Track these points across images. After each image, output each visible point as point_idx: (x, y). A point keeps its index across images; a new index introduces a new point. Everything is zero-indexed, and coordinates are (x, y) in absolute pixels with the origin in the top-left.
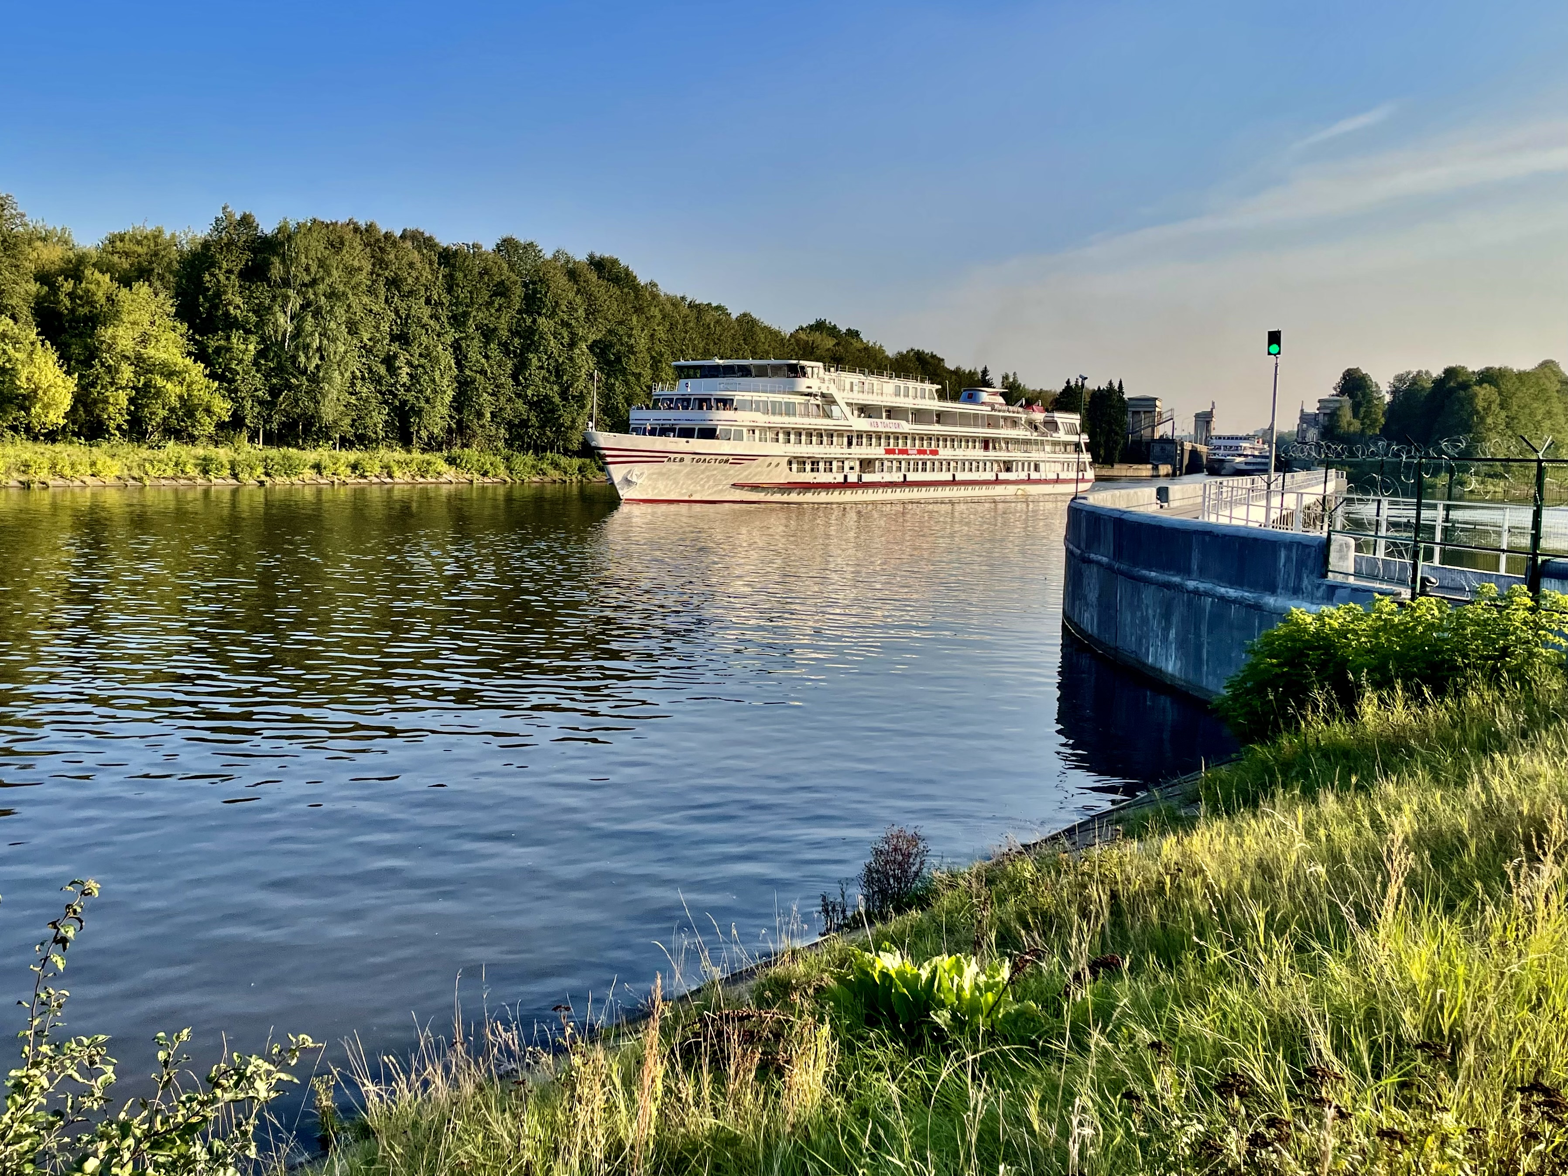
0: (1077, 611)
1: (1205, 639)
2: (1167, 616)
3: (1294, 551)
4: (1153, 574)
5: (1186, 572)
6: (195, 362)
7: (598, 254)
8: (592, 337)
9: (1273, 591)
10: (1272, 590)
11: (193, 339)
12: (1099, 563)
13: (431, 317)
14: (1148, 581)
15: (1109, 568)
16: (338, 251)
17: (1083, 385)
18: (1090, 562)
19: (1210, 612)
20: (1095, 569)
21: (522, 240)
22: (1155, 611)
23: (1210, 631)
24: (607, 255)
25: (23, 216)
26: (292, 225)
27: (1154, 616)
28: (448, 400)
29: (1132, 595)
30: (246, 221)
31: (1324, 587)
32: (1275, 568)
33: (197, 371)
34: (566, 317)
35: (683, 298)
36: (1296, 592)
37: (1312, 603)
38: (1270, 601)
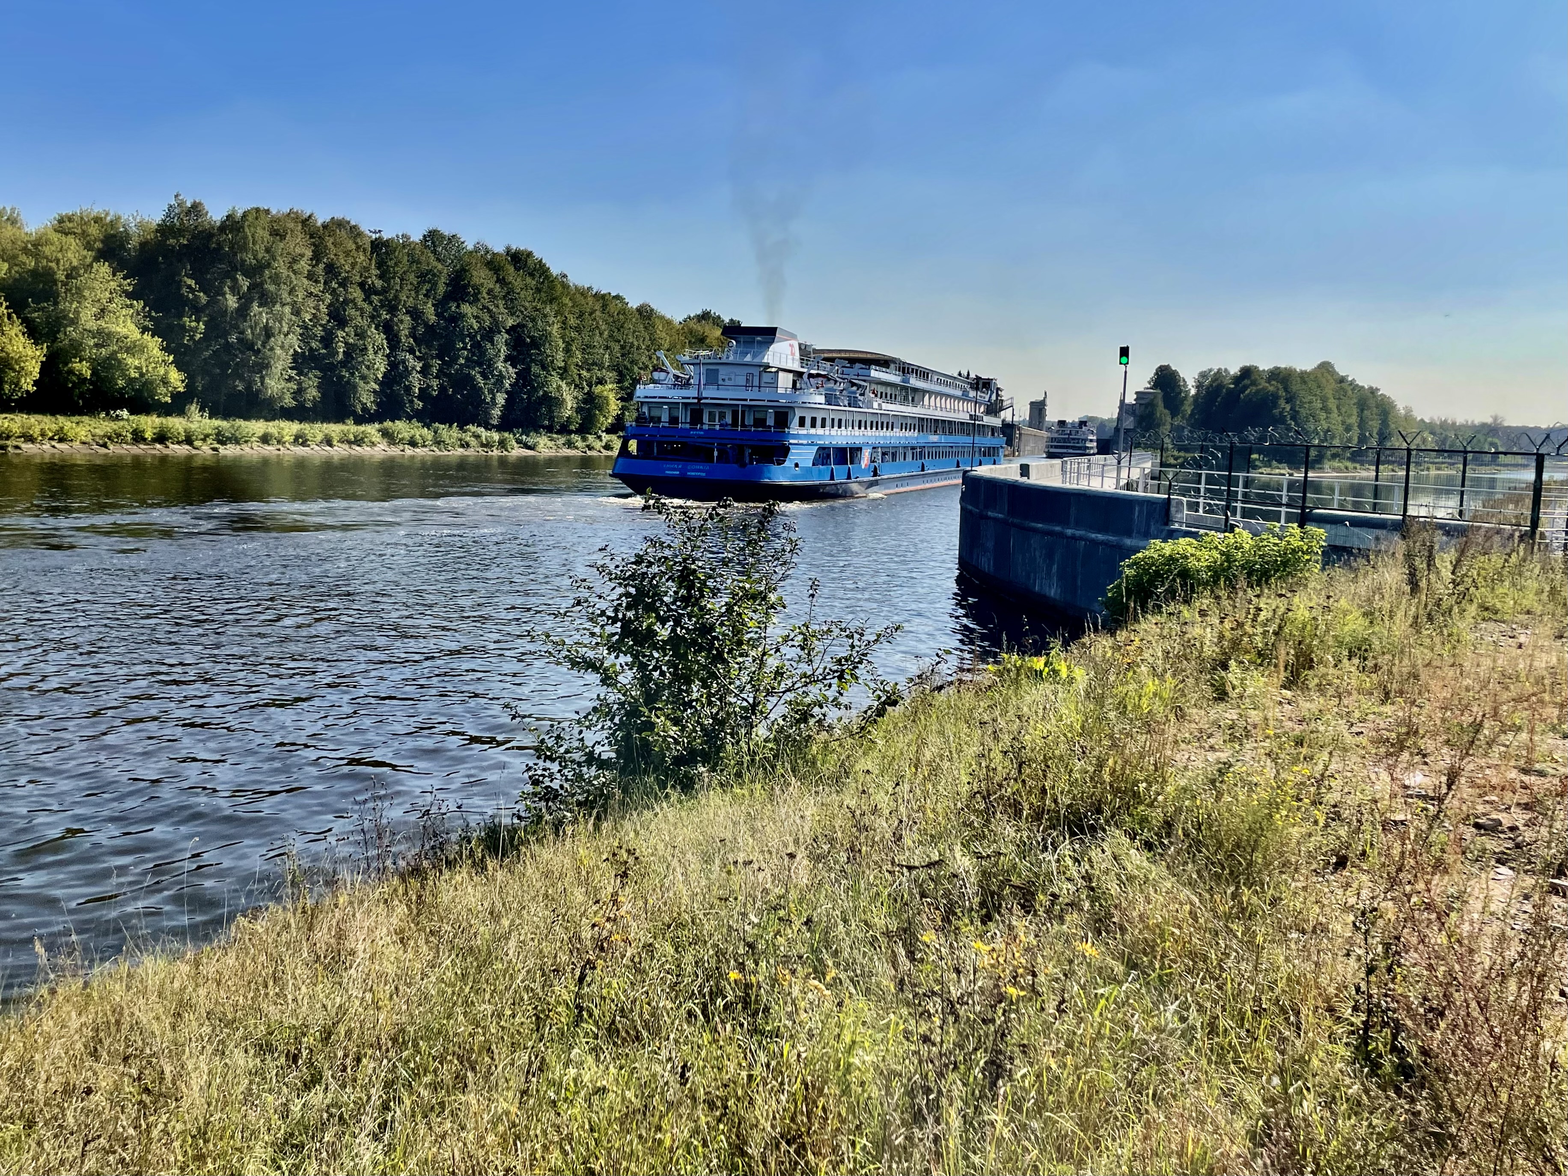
1: (1079, 571)
2: (1050, 556)
3: (1144, 508)
4: (1040, 525)
5: (1066, 523)
6: (153, 336)
7: (514, 247)
8: (510, 322)
10: (1129, 535)
11: (150, 316)
12: (996, 519)
13: (364, 300)
14: (1035, 531)
15: (1004, 522)
16: (283, 237)
18: (987, 518)
19: (1084, 552)
20: (992, 523)
21: (446, 231)
22: (1041, 553)
23: (1083, 566)
26: (239, 213)
27: (1041, 557)
28: (380, 376)
29: (1022, 542)
30: (196, 208)
31: (1166, 531)
32: (1132, 520)
33: (153, 344)
36: (1146, 535)
38: (1128, 542)
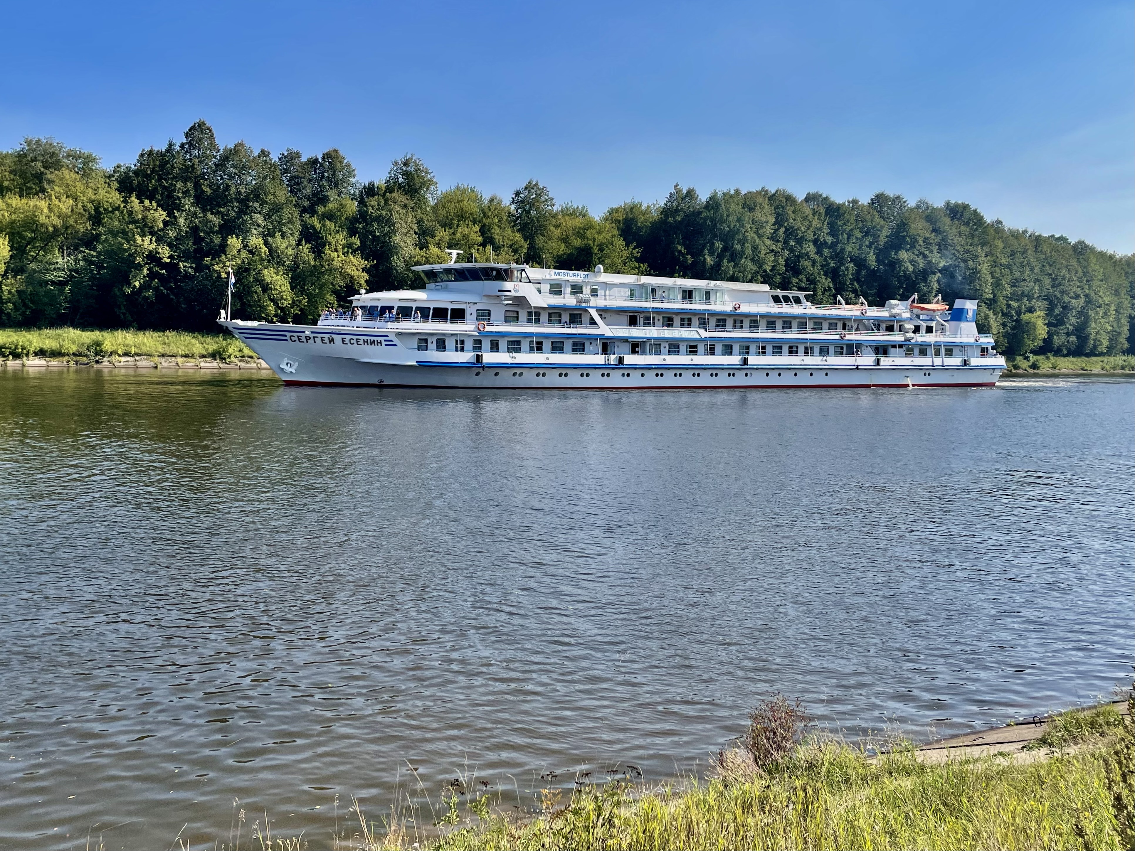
24: (960, 202)
25: (552, 199)
34: (922, 250)
35: (1025, 232)
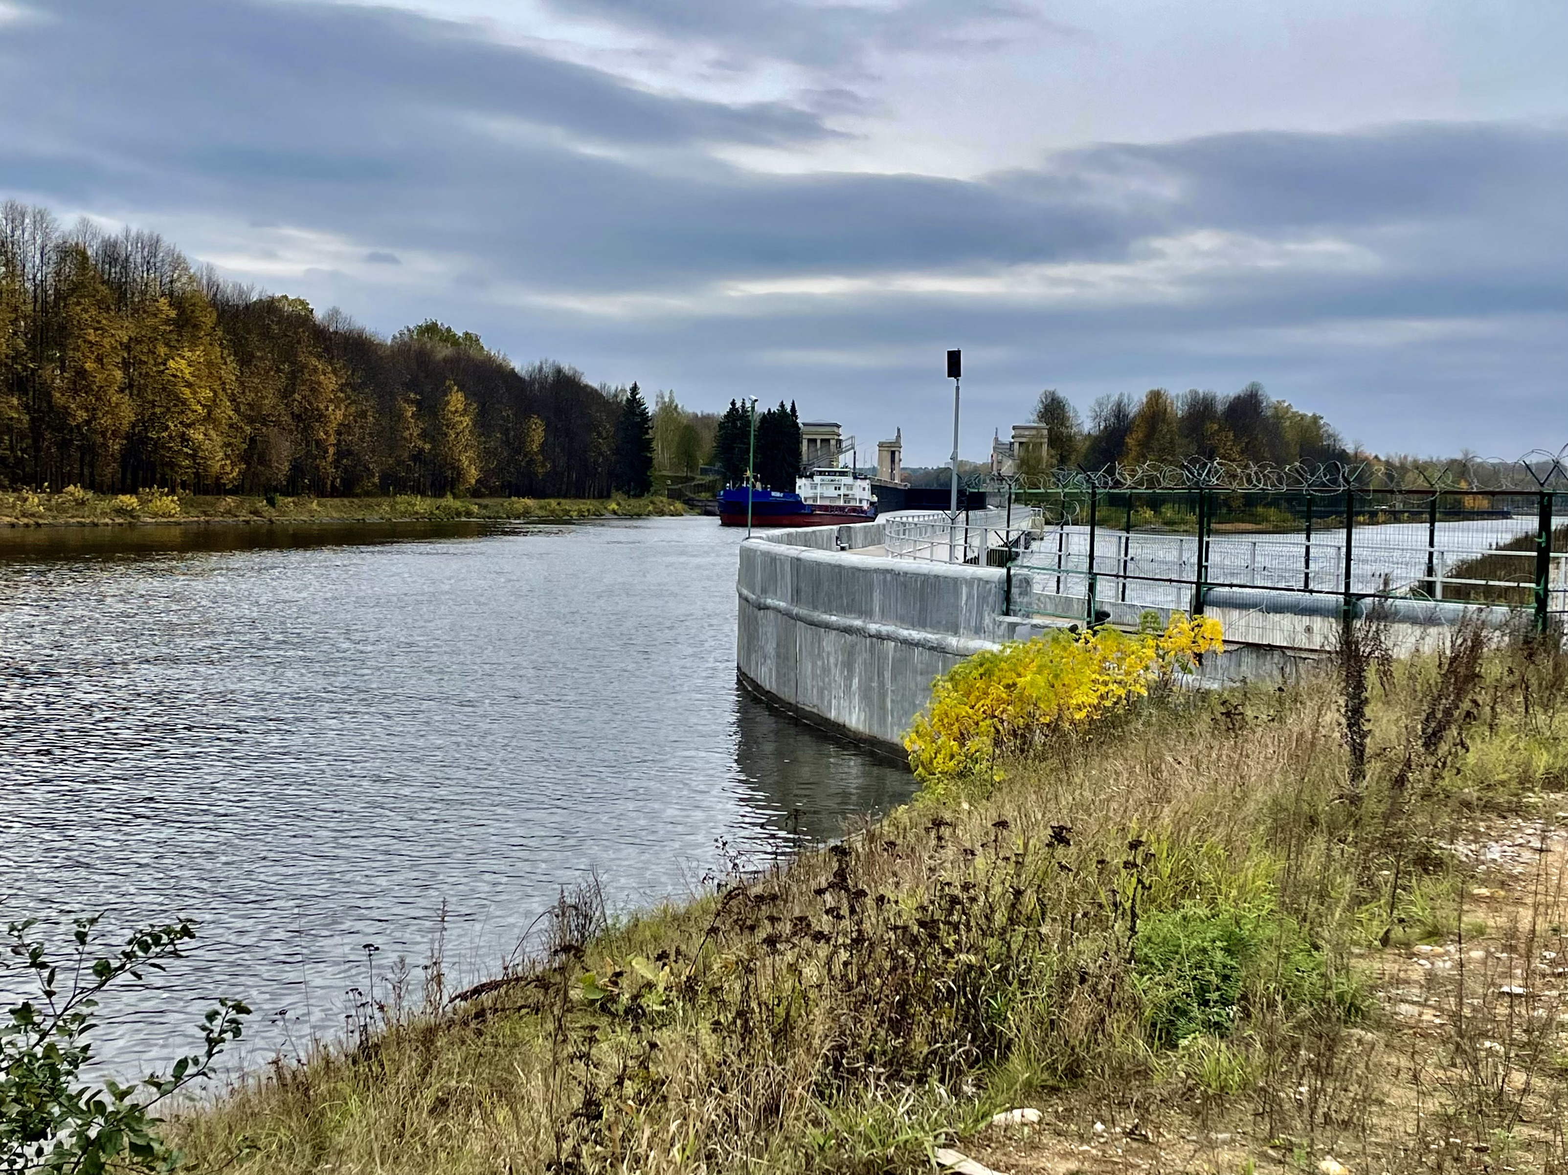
0: (753, 664)
1: (889, 685)
2: (848, 665)
3: (975, 587)
4: (834, 618)
5: (866, 613)
9: (956, 633)
10: (955, 630)
12: (777, 610)
14: (828, 626)
15: (788, 614)
17: (753, 408)
18: (767, 608)
19: (893, 658)
20: (771, 614)
22: (837, 660)
23: (894, 678)
27: (836, 665)
29: (812, 643)
31: (1005, 625)
32: (957, 607)
36: (978, 631)
37: (994, 642)
38: (953, 641)
